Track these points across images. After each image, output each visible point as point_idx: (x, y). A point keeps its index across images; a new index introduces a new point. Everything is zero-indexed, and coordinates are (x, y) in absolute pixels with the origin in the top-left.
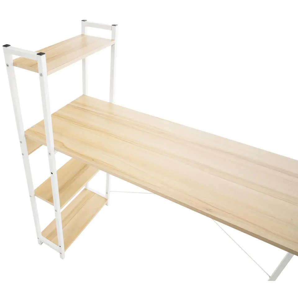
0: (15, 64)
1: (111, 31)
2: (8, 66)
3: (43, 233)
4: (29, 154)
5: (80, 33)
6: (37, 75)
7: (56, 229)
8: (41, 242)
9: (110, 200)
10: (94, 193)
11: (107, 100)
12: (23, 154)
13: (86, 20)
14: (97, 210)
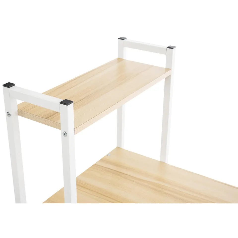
0: (20, 112)
1: (166, 55)
2: (9, 115)
5: (116, 57)
6: (58, 133)
11: (158, 158)
13: (125, 38)
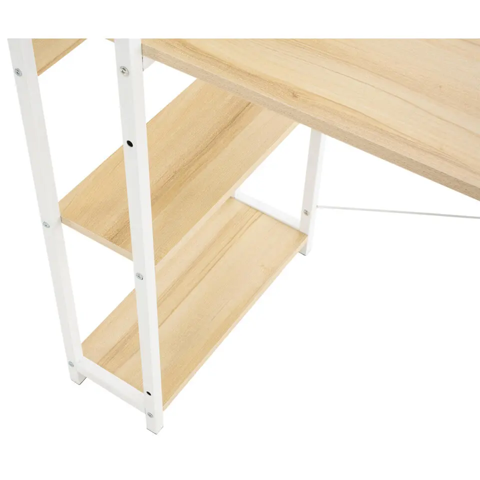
3: (88, 346)
4: (40, 71)
7: (135, 329)
8: (80, 375)
9: (315, 240)
10: (258, 211)
12: (18, 72)
14: (271, 273)
